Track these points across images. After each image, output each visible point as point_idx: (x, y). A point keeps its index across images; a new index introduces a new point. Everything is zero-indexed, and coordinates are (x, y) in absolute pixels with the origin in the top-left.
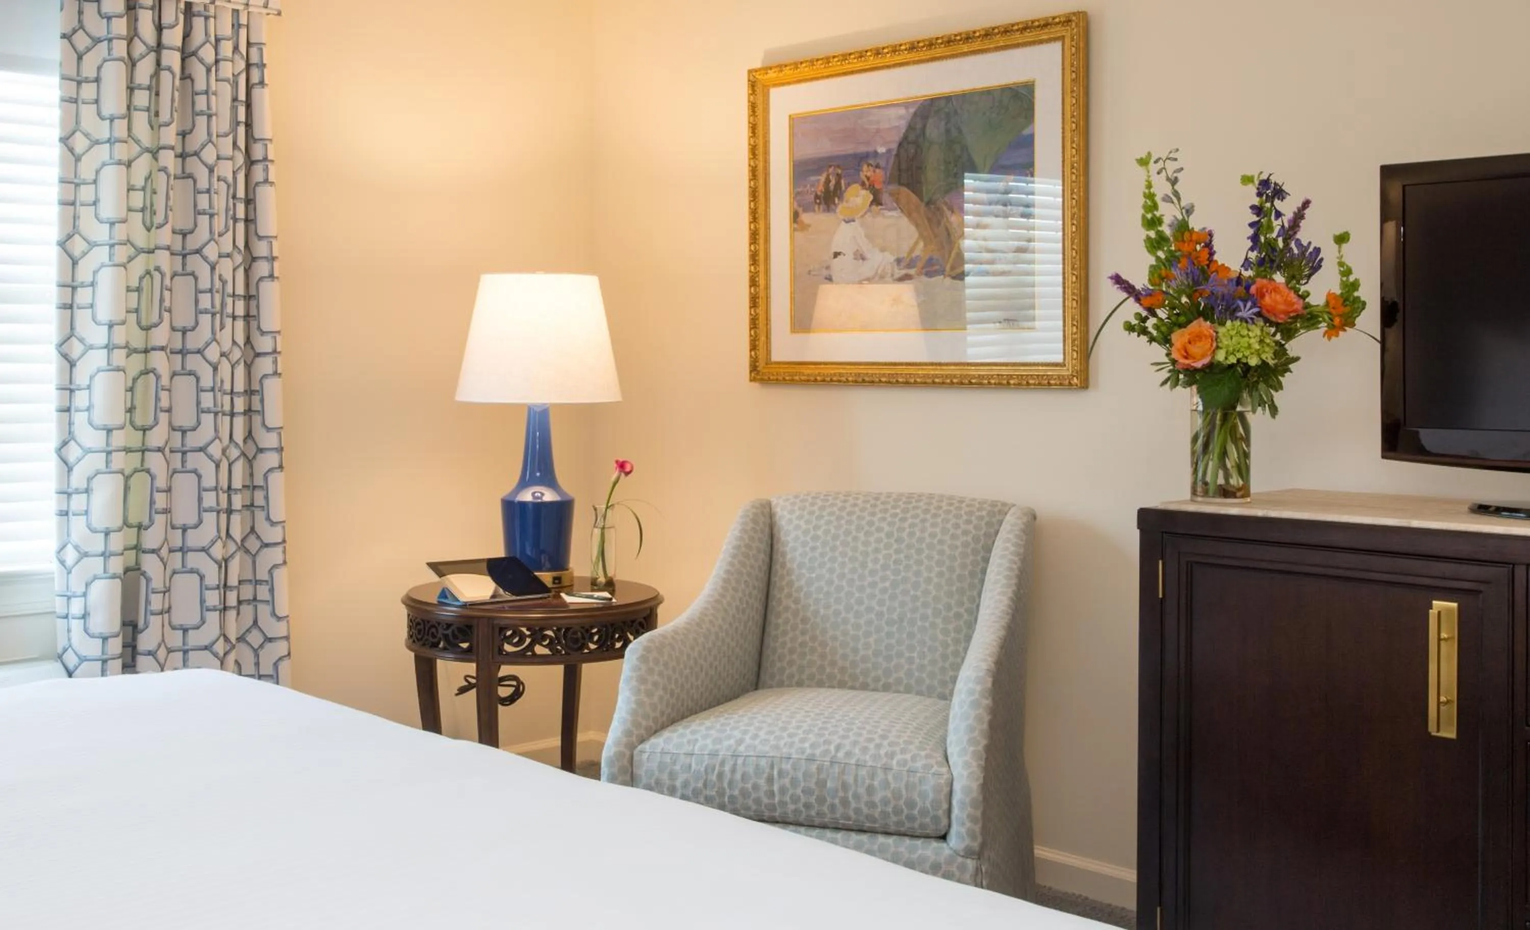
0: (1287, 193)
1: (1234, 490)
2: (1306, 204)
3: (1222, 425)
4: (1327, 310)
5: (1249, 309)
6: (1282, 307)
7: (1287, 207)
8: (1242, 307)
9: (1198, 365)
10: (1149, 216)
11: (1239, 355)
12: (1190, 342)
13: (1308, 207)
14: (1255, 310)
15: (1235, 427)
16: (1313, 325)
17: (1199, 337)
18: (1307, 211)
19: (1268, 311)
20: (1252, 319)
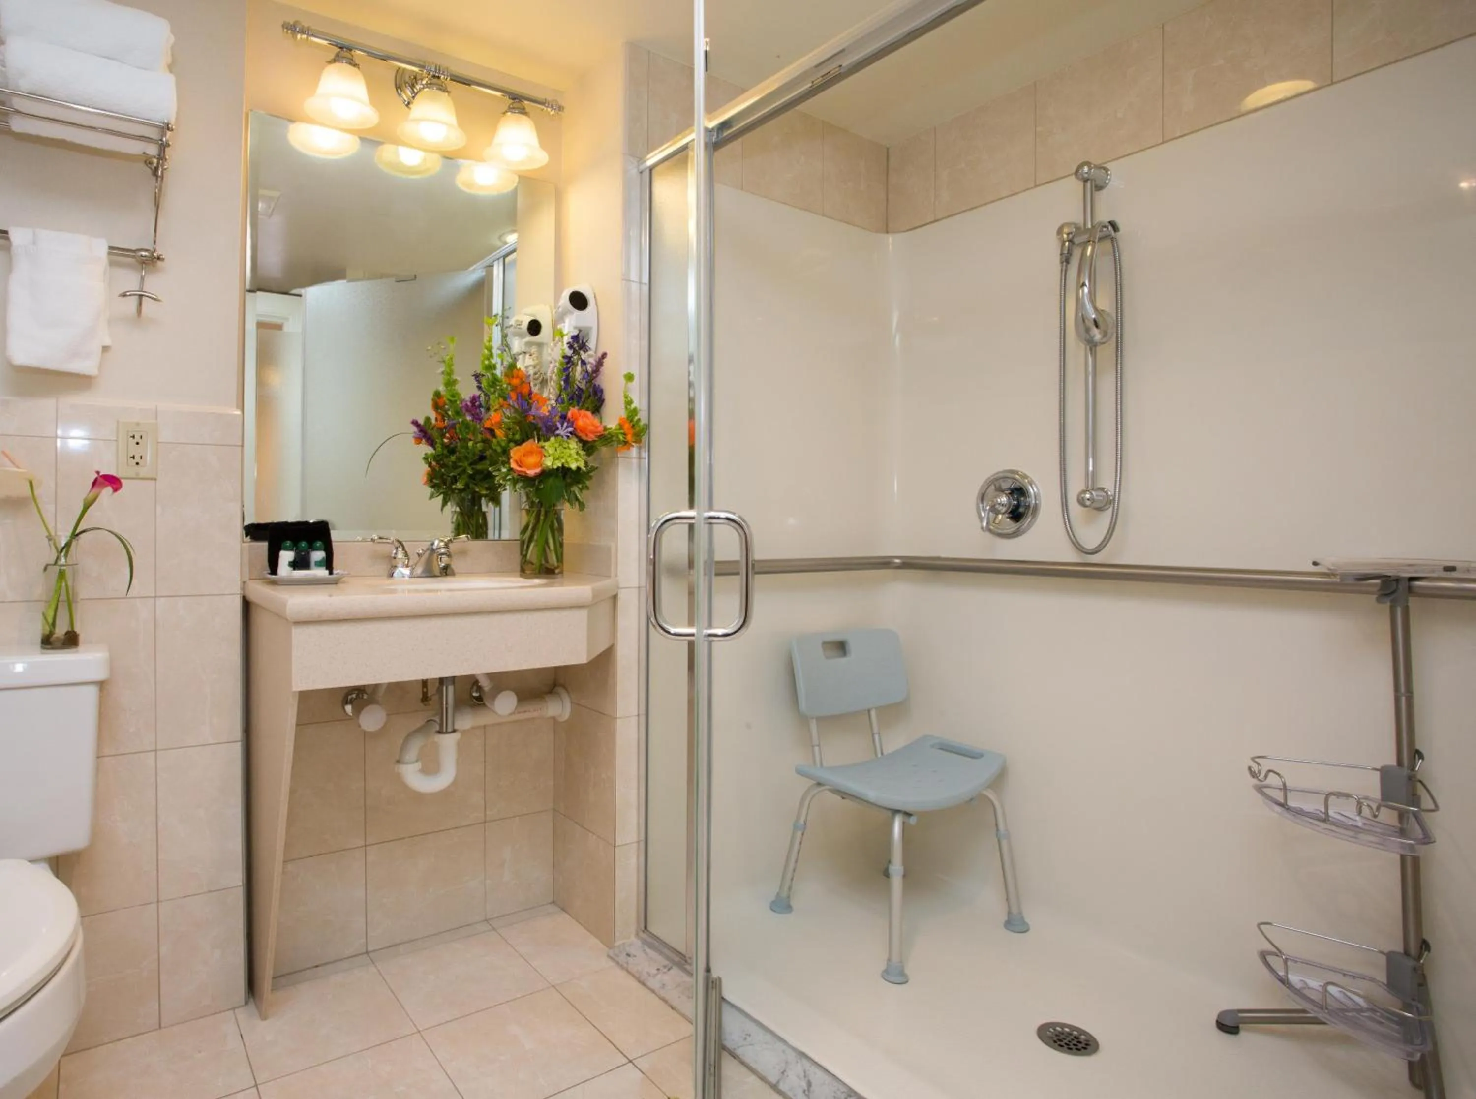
0: (590, 348)
1: (553, 568)
2: (604, 355)
3: (545, 520)
4: (622, 431)
5: (565, 429)
6: (591, 428)
7: (590, 357)
8: (560, 428)
9: (531, 473)
10: (486, 362)
11: (563, 461)
12: (524, 455)
13: (605, 357)
14: (570, 429)
15: (552, 523)
16: (609, 443)
17: (530, 453)
18: (605, 360)
19: (581, 431)
20: (568, 437)
